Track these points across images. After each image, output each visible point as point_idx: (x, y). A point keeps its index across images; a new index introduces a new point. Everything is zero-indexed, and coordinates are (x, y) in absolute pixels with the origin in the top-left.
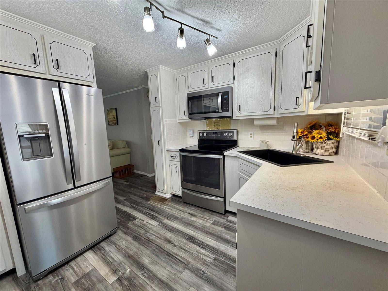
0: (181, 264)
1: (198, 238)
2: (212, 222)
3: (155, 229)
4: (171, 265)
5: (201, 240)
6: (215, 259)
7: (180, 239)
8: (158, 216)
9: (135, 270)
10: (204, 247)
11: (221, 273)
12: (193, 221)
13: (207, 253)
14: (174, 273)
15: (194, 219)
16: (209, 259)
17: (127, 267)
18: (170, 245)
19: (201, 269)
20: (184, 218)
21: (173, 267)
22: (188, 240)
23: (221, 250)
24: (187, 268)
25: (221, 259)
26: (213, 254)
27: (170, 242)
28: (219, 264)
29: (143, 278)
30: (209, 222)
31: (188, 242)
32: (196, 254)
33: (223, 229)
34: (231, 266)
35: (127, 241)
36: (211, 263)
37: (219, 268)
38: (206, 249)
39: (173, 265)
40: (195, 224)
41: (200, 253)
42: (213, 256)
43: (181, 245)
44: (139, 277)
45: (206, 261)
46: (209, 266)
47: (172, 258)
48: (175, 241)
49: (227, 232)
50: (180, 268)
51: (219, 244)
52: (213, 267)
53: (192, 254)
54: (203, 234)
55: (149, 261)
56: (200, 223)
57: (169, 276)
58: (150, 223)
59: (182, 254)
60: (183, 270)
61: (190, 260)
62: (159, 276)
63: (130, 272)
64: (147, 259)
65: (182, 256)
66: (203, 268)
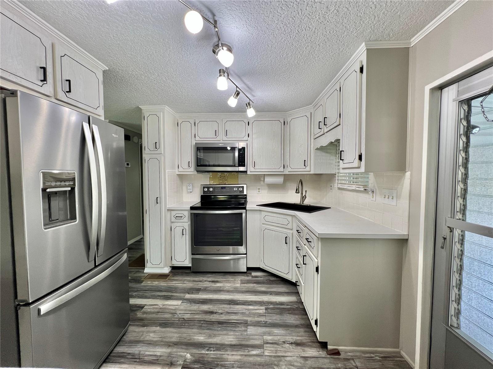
0: (240, 324)
1: (239, 300)
2: (240, 282)
3: (182, 308)
4: (231, 330)
5: (243, 299)
6: (266, 309)
7: (221, 307)
8: (173, 295)
9: (195, 351)
10: (250, 304)
11: (278, 316)
12: (221, 287)
13: (256, 307)
14: (240, 334)
15: (218, 285)
16: (261, 311)
17: (182, 353)
18: (215, 315)
19: (260, 320)
20: (208, 287)
21: (234, 331)
22: (230, 304)
23: (265, 301)
24: (248, 325)
25: (270, 307)
26: (262, 305)
27: (212, 313)
28: (272, 311)
29: (212, 352)
30: (237, 283)
31: (231, 306)
32: (247, 312)
33: (255, 285)
34: (282, 309)
35: (154, 332)
36: (265, 313)
37: (274, 314)
38: (253, 305)
39: (233, 329)
40: (225, 289)
41: (251, 310)
42: (263, 308)
43: (226, 311)
44: (207, 354)
45: (261, 313)
46: (265, 316)
47: (228, 324)
48: (217, 310)
49: (260, 285)
50: (242, 328)
51: (260, 297)
52: (269, 315)
53: (242, 313)
54: (240, 294)
55: (205, 337)
56: (229, 287)
57: (237, 338)
58: (169, 304)
59: (233, 317)
60: (246, 329)
61: (245, 318)
62: (227, 343)
63: (191, 355)
64: (201, 336)
65: (235, 319)
66: (262, 319)
